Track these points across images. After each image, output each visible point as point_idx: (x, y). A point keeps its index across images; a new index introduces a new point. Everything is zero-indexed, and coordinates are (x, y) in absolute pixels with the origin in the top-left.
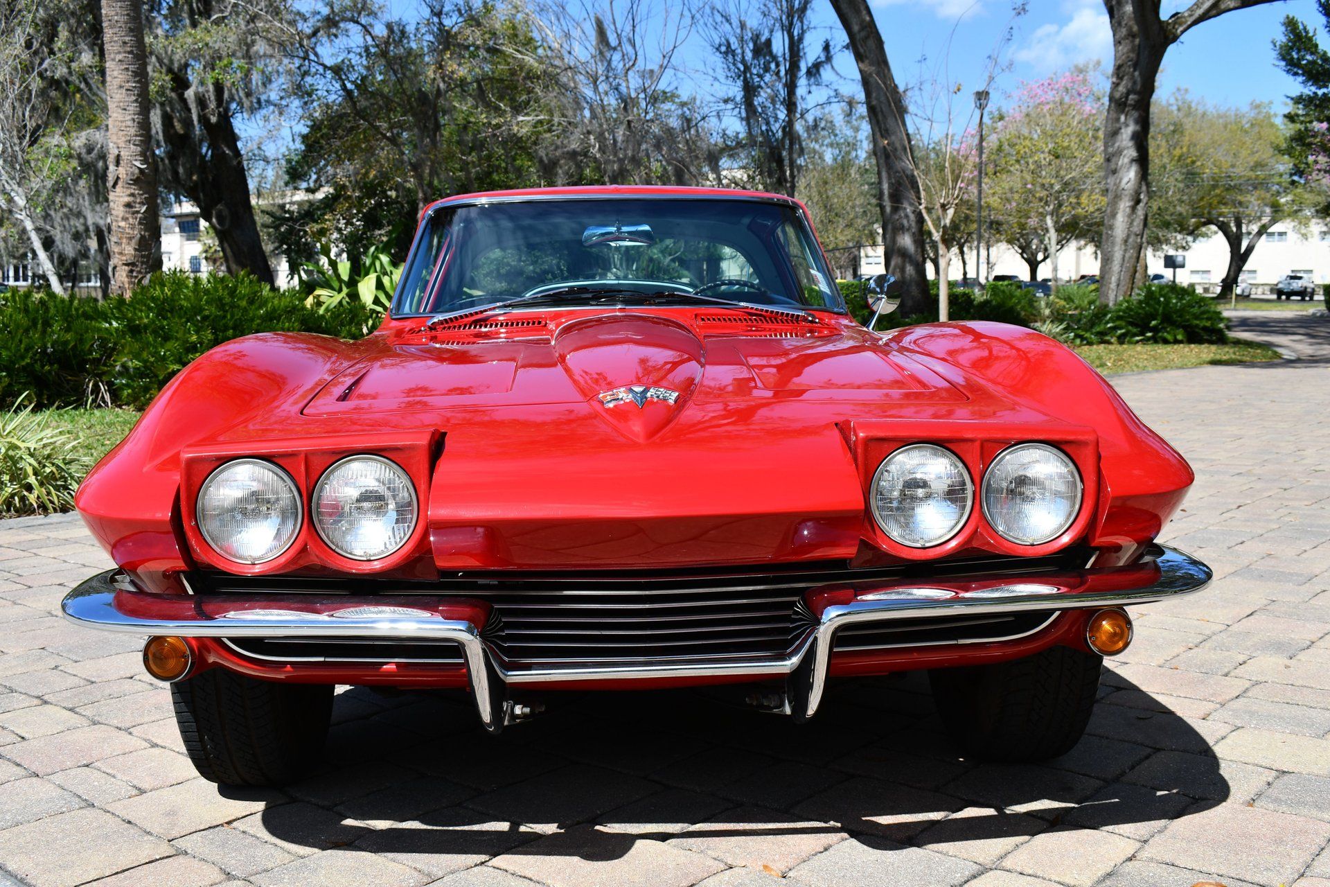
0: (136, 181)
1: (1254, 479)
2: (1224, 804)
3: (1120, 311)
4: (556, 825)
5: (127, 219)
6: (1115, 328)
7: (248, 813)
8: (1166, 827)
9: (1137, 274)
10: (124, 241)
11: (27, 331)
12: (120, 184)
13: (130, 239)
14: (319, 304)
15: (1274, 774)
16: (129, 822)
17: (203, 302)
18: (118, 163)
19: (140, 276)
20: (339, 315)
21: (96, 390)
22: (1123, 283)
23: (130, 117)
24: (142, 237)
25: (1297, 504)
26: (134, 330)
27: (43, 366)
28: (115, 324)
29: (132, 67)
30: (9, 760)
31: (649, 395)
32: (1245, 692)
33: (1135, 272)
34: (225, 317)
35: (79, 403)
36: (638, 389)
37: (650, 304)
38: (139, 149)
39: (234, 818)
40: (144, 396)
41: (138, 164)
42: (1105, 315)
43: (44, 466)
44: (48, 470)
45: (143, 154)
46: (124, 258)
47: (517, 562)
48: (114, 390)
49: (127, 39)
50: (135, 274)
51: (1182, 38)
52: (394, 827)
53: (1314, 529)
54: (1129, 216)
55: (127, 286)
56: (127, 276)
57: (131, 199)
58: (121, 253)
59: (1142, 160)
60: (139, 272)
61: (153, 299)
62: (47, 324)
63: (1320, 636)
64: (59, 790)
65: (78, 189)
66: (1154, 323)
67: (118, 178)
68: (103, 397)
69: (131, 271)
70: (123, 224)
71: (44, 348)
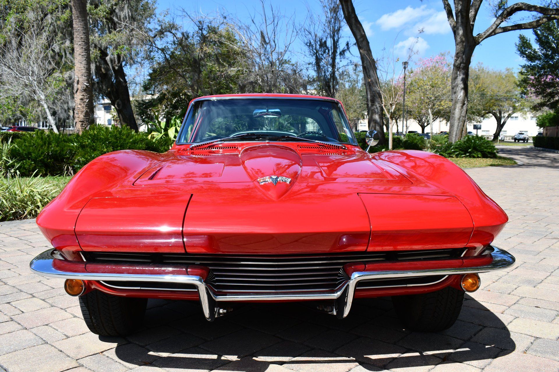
0: (85, 90)
1: (512, 211)
2: (514, 352)
3: (456, 145)
4: (237, 356)
5: (81, 104)
6: (454, 152)
7: (110, 348)
8: (491, 362)
9: (463, 132)
10: (80, 113)
11: (42, 146)
12: (79, 91)
13: (82, 112)
14: (153, 138)
15: (533, 338)
16: (61, 351)
17: (109, 136)
18: (78, 83)
20: (161, 142)
21: (68, 169)
22: (458, 135)
23: (83, 66)
24: (87, 111)
25: (529, 222)
26: (83, 146)
27: (48, 160)
28: (75, 144)
29: (84, 47)
30: (16, 322)
31: (279, 180)
32: (517, 301)
33: (463, 130)
34: (117, 142)
35: (61, 174)
36: (274, 177)
37: (280, 141)
38: (86, 78)
39: (104, 350)
41: (85, 84)
42: (451, 147)
43: (44, 199)
44: (45, 200)
45: (88, 80)
46: (80, 119)
47: (222, 250)
48: (75, 169)
49: (82, 36)
50: (83, 125)
51: (481, 43)
52: (170, 356)
54: (460, 110)
55: (80, 130)
56: (81, 126)
57: (83, 97)
58: (78, 117)
59: (466, 88)
60: (85, 125)
61: (90, 135)
62: (50, 144)
63: (545, 277)
64: (34, 336)
65: (66, 93)
66: (470, 150)
67: (78, 89)
68: (70, 172)
69: (82, 124)
70: (79, 106)
71: (48, 153)
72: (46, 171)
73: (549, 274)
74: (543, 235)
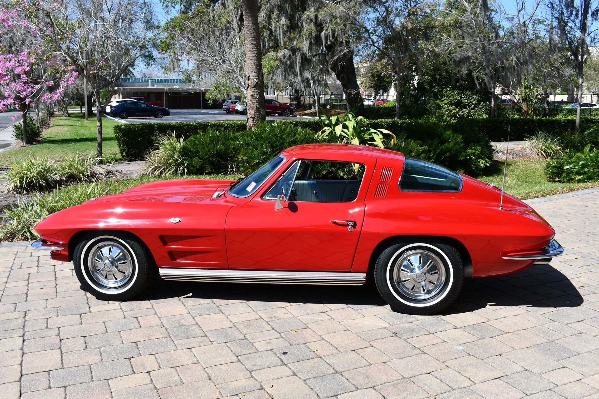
0: (255, 87)
5: (252, 101)
13: (253, 108)
18: (249, 80)
21: (232, 167)
23: (253, 62)
24: (257, 108)
27: (213, 158)
28: (241, 142)
35: (225, 173)
38: (256, 74)
41: (256, 80)
45: (258, 76)
46: (251, 115)
48: (238, 167)
49: (252, 32)
56: (252, 122)
60: (256, 121)
67: (249, 85)
68: (234, 170)
70: (250, 103)
71: (214, 151)
72: (212, 169)
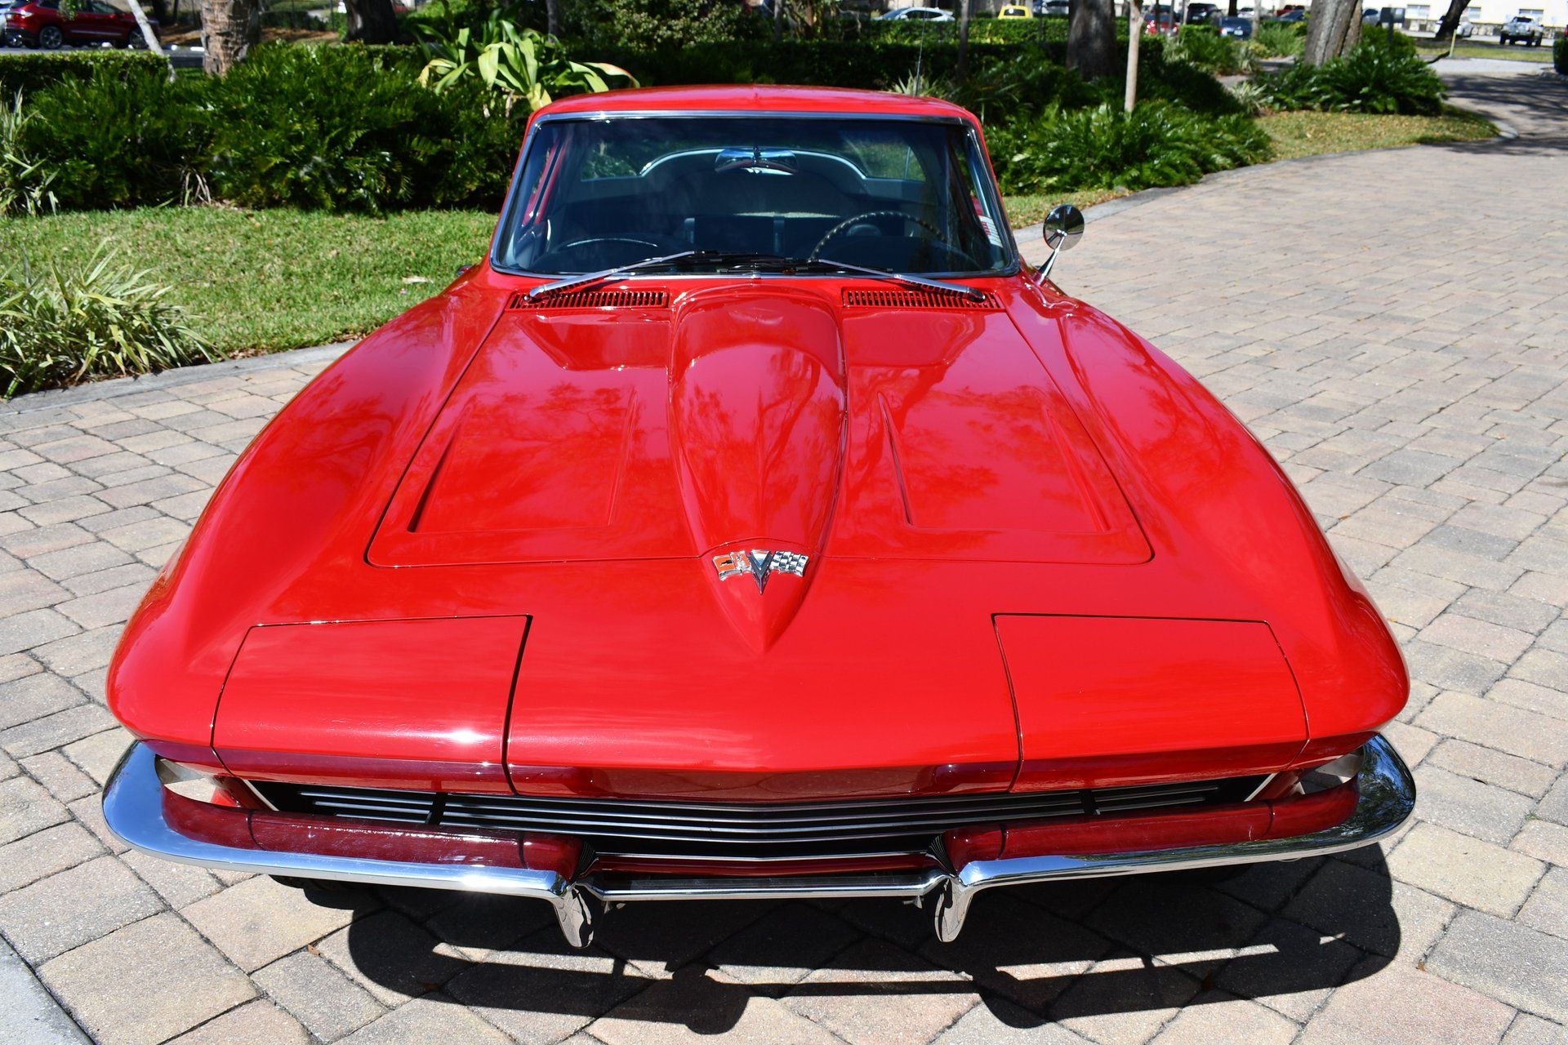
2: (1393, 964)
3: (1326, 73)
4: (663, 964)
6: (1318, 94)
7: (334, 928)
8: (1326, 1002)
9: (1350, 31)
10: (217, 7)
11: (114, 117)
14: (435, 77)
15: (1452, 908)
16: (207, 941)
17: (306, 84)
19: (236, 47)
20: (458, 97)
21: (194, 183)
22: (1332, 40)
26: (233, 115)
27: (134, 158)
28: (210, 108)
30: (83, 825)
31: (773, 565)
32: (1429, 755)
33: (1348, 27)
34: (330, 102)
35: (177, 201)
36: (760, 556)
37: (791, 274)
39: (319, 936)
40: (246, 192)
42: (1310, 77)
43: (132, 319)
44: (136, 323)
46: (218, 27)
48: (214, 183)
50: (230, 45)
52: (490, 960)
53: (1521, 456)
55: (222, 58)
56: (222, 47)
58: (213, 22)
61: (251, 80)
62: (136, 108)
63: (1518, 654)
64: (136, 881)
66: (1365, 90)
68: (201, 191)
69: (226, 42)
71: (134, 138)
72: (132, 190)
73: (1530, 639)
74: (1534, 469)
